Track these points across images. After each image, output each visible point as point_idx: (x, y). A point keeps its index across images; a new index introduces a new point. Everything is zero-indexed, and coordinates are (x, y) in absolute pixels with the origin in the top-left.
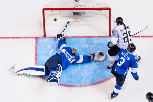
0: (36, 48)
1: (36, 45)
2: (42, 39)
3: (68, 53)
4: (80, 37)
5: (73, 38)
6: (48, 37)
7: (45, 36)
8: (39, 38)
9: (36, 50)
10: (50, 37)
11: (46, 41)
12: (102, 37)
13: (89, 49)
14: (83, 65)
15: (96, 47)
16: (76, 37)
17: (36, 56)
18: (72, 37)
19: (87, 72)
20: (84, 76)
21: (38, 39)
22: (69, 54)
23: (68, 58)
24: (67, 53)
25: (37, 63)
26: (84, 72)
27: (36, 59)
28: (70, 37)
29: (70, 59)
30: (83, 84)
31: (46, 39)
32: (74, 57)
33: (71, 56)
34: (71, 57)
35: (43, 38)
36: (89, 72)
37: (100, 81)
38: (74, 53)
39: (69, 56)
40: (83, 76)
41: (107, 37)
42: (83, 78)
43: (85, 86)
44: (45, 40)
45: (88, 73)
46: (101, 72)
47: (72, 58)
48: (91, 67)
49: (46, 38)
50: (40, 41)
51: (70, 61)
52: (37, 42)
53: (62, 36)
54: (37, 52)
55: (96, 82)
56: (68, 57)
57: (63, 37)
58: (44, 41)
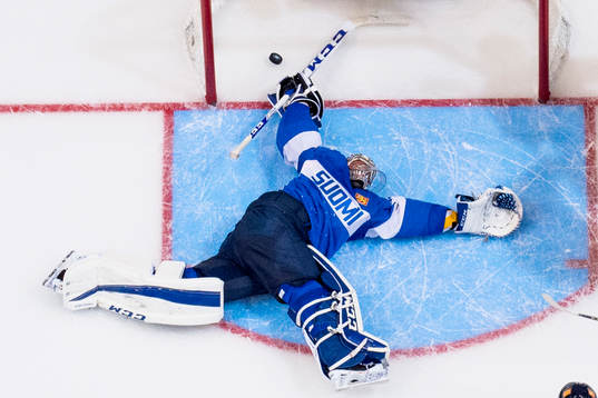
0: (168, 159)
1: (168, 144)
2: (196, 115)
3: (336, 183)
4: (390, 104)
5: (354, 108)
6: (228, 104)
7: (211, 98)
8: (184, 109)
9: (167, 173)
10: (236, 105)
11: (219, 125)
12: (501, 105)
13: (438, 166)
14: (406, 248)
15: (473, 152)
16: (372, 103)
17: (168, 198)
18: (353, 104)
19: (426, 280)
20: (415, 300)
21: (178, 116)
22: (341, 187)
23: (333, 207)
24: (327, 180)
25: (170, 237)
26: (409, 282)
27: (167, 215)
28: (341, 104)
29: (344, 212)
30: (409, 344)
31: (220, 113)
32: (364, 200)
33: (349, 197)
34: (350, 201)
35: (204, 109)
36: (440, 281)
37: (493, 329)
38: (361, 183)
39: (341, 195)
40: (408, 301)
41: (527, 102)
42: (410, 310)
43: (418, 352)
44: (214, 119)
45: (431, 285)
46: (496, 281)
47: (354, 205)
48: (447, 257)
49: (220, 107)
50: (187, 126)
51: (345, 224)
52: (170, 129)
53: (304, 87)
54: (175, 182)
55: (477, 331)
56: (334, 203)
57: (307, 91)
58: (207, 123)
